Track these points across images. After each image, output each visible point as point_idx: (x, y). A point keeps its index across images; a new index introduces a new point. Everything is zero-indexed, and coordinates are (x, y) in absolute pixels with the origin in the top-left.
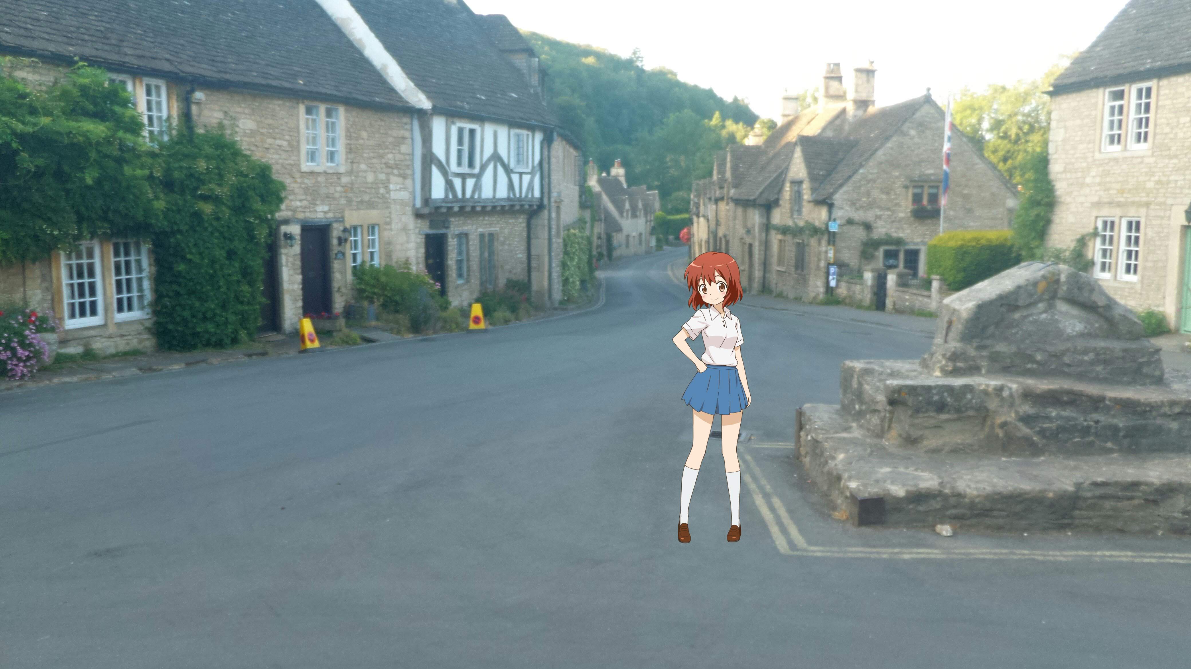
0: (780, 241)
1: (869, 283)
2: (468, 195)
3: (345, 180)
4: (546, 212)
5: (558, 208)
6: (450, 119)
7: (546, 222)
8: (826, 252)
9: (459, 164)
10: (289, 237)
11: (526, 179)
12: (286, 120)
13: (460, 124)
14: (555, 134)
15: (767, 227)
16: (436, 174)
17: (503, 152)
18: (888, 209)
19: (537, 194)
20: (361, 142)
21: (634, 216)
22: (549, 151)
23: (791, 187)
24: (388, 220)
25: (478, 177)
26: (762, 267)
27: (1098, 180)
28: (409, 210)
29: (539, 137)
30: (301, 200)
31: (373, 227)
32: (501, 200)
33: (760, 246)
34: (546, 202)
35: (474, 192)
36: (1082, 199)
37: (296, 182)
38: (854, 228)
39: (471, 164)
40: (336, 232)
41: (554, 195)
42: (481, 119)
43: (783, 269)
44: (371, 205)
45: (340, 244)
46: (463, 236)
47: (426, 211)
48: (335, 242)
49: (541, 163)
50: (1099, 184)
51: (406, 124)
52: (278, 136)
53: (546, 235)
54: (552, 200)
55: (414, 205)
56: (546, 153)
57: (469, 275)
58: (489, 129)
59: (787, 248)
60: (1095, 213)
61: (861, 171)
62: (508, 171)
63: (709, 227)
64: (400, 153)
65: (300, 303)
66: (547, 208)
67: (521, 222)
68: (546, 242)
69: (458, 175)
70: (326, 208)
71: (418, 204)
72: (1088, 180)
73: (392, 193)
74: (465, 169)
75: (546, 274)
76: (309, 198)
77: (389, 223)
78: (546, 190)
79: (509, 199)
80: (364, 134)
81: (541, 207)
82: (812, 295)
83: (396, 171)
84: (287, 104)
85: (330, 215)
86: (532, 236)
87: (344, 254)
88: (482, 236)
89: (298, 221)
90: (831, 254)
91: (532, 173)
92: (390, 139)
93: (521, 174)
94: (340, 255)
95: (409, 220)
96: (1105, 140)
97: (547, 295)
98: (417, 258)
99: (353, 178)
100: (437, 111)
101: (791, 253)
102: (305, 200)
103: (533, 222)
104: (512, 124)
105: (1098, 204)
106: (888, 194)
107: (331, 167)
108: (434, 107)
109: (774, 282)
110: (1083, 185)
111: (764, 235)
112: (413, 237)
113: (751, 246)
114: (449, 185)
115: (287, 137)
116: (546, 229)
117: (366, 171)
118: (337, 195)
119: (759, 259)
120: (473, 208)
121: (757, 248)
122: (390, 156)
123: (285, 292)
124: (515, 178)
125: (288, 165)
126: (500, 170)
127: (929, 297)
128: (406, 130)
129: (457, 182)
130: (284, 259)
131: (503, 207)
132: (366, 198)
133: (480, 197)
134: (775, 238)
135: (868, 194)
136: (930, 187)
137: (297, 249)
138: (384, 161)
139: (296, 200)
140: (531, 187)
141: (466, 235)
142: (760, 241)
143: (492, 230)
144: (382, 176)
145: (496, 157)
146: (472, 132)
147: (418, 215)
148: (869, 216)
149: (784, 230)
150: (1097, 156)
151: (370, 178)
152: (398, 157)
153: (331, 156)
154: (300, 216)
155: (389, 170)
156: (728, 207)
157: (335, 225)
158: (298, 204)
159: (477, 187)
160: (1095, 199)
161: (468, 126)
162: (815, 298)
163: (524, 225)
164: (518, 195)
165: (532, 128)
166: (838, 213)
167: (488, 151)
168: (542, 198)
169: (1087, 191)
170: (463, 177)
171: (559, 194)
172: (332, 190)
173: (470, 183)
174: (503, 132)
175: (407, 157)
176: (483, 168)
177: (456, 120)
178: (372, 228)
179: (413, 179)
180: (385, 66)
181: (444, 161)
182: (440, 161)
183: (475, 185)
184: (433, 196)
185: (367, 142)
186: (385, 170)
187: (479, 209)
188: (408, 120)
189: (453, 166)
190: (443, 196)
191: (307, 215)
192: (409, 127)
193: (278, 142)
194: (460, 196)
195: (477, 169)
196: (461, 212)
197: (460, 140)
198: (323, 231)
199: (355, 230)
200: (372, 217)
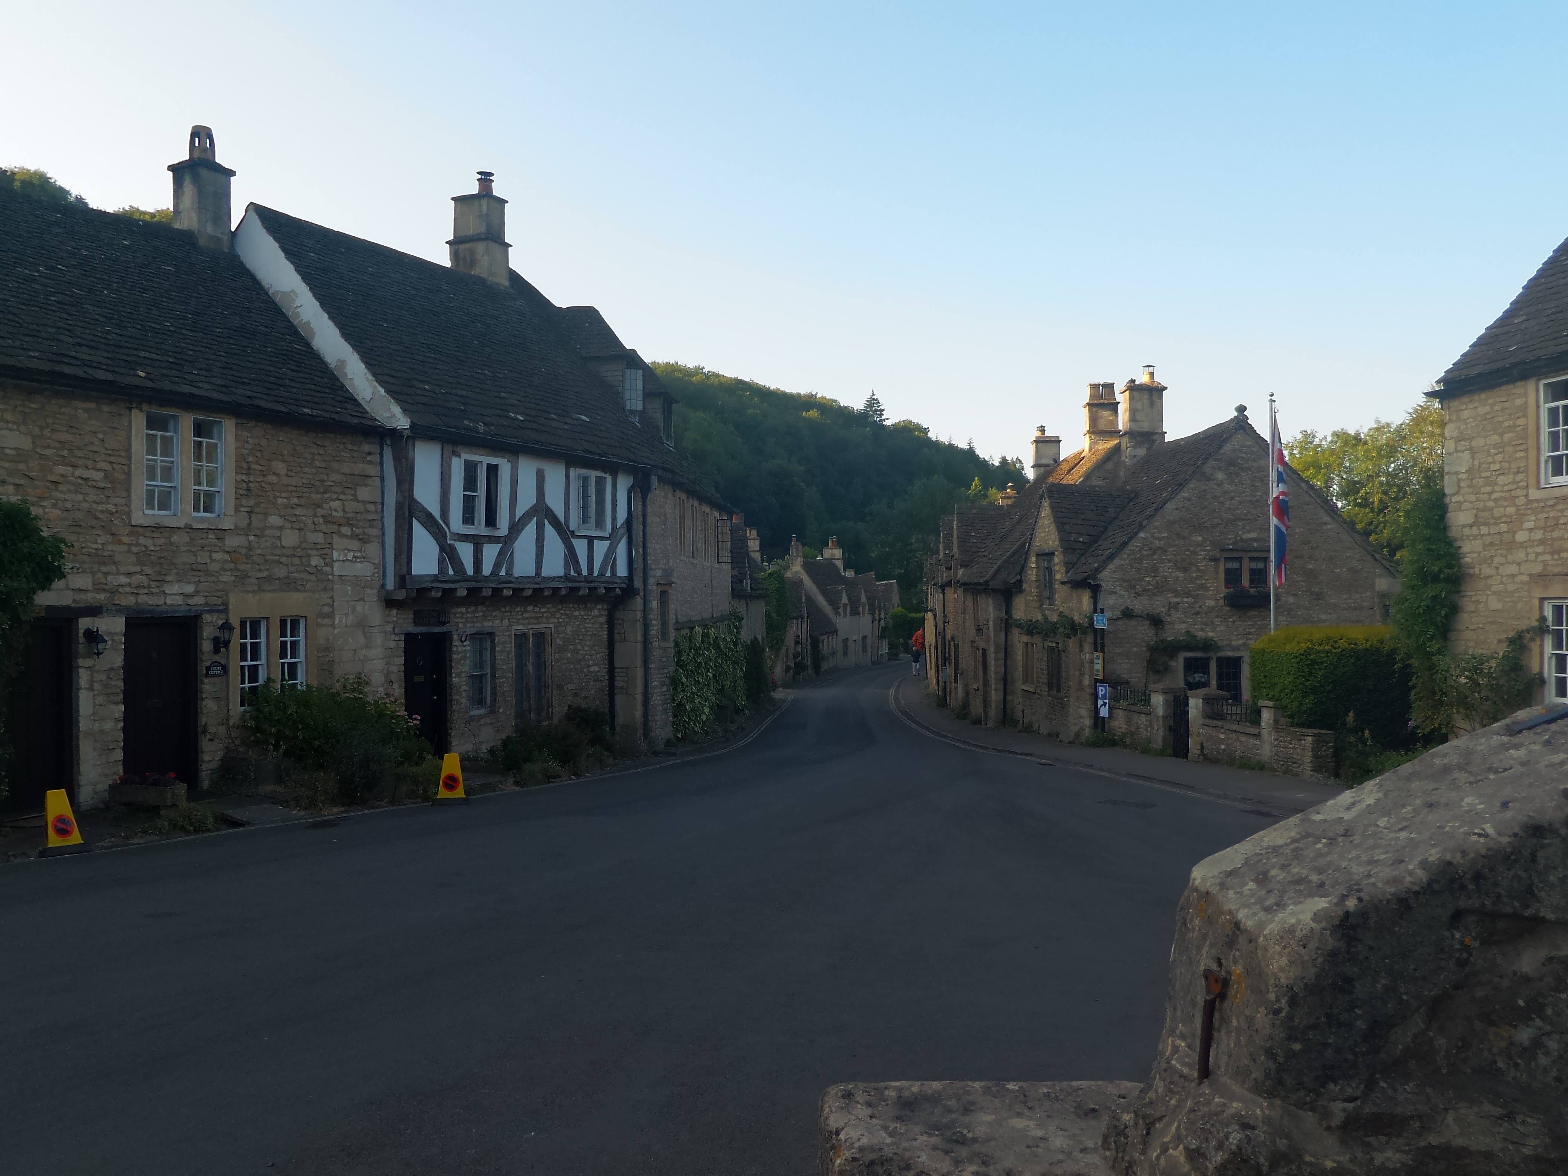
0: (1027, 644)
1: (1160, 712)
2: (487, 570)
3: (232, 542)
4: (639, 600)
5: (663, 593)
6: (449, 448)
7: (639, 615)
8: (1091, 662)
9: (468, 518)
10: (93, 637)
11: (601, 548)
12: (101, 436)
13: (467, 456)
14: (654, 479)
15: (1007, 624)
16: (420, 533)
17: (555, 501)
18: (1188, 594)
19: (622, 570)
20: (273, 479)
21: (855, 612)
22: (644, 505)
23: (1037, 562)
24: (326, 609)
25: (507, 542)
26: (1001, 686)
27: (1539, 535)
28: (372, 594)
29: (624, 483)
30: (129, 574)
31: (295, 623)
32: (553, 579)
33: (996, 653)
34: (638, 583)
35: (497, 565)
36: (1513, 569)
37: (120, 542)
38: (1134, 623)
39: (491, 521)
40: (208, 632)
41: (657, 574)
42: (513, 451)
43: (1031, 690)
44: (289, 584)
45: (216, 651)
46: (483, 638)
47: (401, 595)
48: (207, 646)
49: (629, 522)
50: (1542, 542)
51: (369, 454)
52: (80, 462)
53: (639, 637)
54: (652, 581)
55: (383, 586)
56: (637, 506)
57: (494, 701)
58: (527, 469)
59: (1036, 656)
60: (1538, 593)
61: (1142, 535)
62: (565, 534)
63: (936, 626)
64: (356, 500)
65: (119, 755)
66: (642, 594)
67: (597, 615)
68: (639, 647)
69: (465, 538)
70: (190, 589)
71: (390, 584)
72: (1521, 537)
73: (336, 565)
74: (480, 528)
75: (639, 698)
76: (148, 570)
77: (331, 615)
78: (638, 565)
79: (567, 577)
80: (280, 467)
81: (628, 591)
82: (1074, 729)
83: (346, 530)
84: (105, 408)
85: (199, 600)
86: (617, 637)
87: (225, 668)
88: (521, 638)
89: (120, 610)
90: (1099, 666)
91: (612, 538)
92: (337, 477)
93: (591, 540)
94: (218, 670)
95: (374, 613)
96: (1545, 468)
97: (640, 731)
98: (388, 674)
99: (252, 538)
100: (419, 432)
101: (1041, 664)
102: (141, 573)
103: (619, 614)
104: (571, 460)
105: (1542, 578)
106: (1186, 570)
107: (202, 520)
108: (413, 426)
109: (1021, 707)
110: (1512, 545)
111: (1003, 635)
112: (379, 639)
113: (984, 651)
114: (448, 553)
115: (103, 465)
116: (639, 627)
117: (281, 528)
118: (214, 567)
119: (996, 673)
120: (497, 591)
121: (993, 655)
122: (335, 504)
123: (81, 735)
124: (580, 546)
125: (102, 511)
126: (550, 531)
127: (1258, 736)
128: (370, 463)
129: (465, 552)
130: (83, 678)
131: (555, 590)
132: (280, 572)
133: (509, 572)
134: (1019, 640)
135: (1154, 570)
136: (1252, 559)
138: (320, 512)
139: (118, 573)
140: (610, 558)
141: (491, 635)
142: (997, 646)
143: (541, 627)
144: (320, 538)
145: (541, 511)
146: (493, 470)
147: (390, 603)
148: (1158, 605)
149: (1031, 628)
150: (1534, 494)
151: (290, 539)
152: (351, 506)
153: (206, 502)
154: (130, 601)
155: (334, 528)
156: (956, 596)
157: (207, 618)
158: (123, 580)
159: (505, 557)
160: (1537, 569)
161: (485, 460)
162: (1078, 735)
163: (603, 619)
164: (585, 572)
165: (613, 469)
166: (1107, 601)
167: (526, 500)
168: (630, 577)
169: (1520, 555)
170: (477, 542)
171: (668, 572)
172: (203, 557)
173: (490, 552)
174: (555, 474)
175: (371, 508)
176: (516, 528)
177: (459, 449)
178: (290, 624)
179: (383, 543)
180: (342, 363)
181: (437, 514)
182: (429, 515)
183: (501, 554)
184: (415, 571)
185: (285, 480)
186: (323, 527)
187: (507, 593)
188: (375, 448)
189: (456, 523)
190: (435, 571)
191: (143, 599)
192: (376, 458)
193: (80, 472)
194: (470, 571)
195: (503, 528)
196: (474, 596)
197: (470, 482)
198: (184, 627)
199: (252, 626)
200: (291, 604)
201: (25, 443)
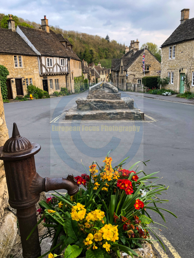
0: (120, 78)
1: (133, 86)
3: (24, 70)
4: (69, 74)
5: (72, 74)
6: (45, 57)
7: (69, 76)
9: (48, 66)
10: (12, 81)
11: (64, 68)
12: (10, 59)
13: (48, 58)
14: (70, 59)
15: (118, 76)
16: (43, 68)
17: (58, 63)
18: (139, 72)
19: (67, 71)
22: (69, 62)
23: (121, 68)
24: (34, 77)
25: (53, 68)
26: (117, 84)
28: (39, 75)
31: (31, 79)
32: (59, 72)
33: (116, 80)
34: (69, 72)
37: (13, 71)
40: (23, 80)
42: (53, 57)
43: (121, 85)
44: (30, 74)
45: (24, 82)
46: (51, 80)
47: (42, 75)
49: (67, 65)
50: (168, 65)
53: (70, 79)
54: (71, 72)
57: (53, 87)
58: (55, 58)
62: (60, 67)
65: (16, 93)
67: (64, 77)
68: (70, 81)
69: (48, 68)
70: (20, 75)
73: (34, 72)
74: (50, 66)
75: (70, 87)
76: (16, 74)
78: (69, 70)
80: (27, 61)
82: (124, 89)
83: (35, 68)
84: (10, 56)
85: (21, 77)
86: (67, 79)
87: (25, 84)
88: (55, 80)
89: (14, 78)
92: (33, 61)
95: (39, 77)
96: (169, 57)
97: (71, 91)
98: (41, 84)
99: (26, 69)
100: (42, 55)
101: (121, 81)
103: (67, 77)
104: (60, 57)
105: (168, 69)
109: (119, 87)
111: (117, 78)
112: (40, 80)
114: (46, 70)
115: (11, 62)
118: (22, 73)
120: (52, 74)
122: (34, 65)
123: (13, 91)
124: (62, 68)
125: (11, 67)
126: (58, 66)
130: (12, 85)
131: (59, 74)
132: (29, 73)
133: (53, 72)
135: (134, 69)
136: (147, 67)
137: (15, 83)
138: (32, 66)
140: (65, 70)
143: (58, 78)
144: (32, 69)
146: (51, 59)
147: (40, 76)
148: (135, 73)
150: (168, 60)
151: (29, 69)
153: (21, 66)
158: (14, 75)
164: (62, 71)
165: (65, 58)
167: (55, 63)
170: (50, 68)
171: (73, 71)
174: (58, 59)
175: (37, 65)
176: (54, 66)
179: (39, 69)
180: (32, 47)
181: (45, 65)
182: (44, 65)
183: (52, 70)
184: (43, 72)
185: (28, 62)
186: (33, 68)
187: (54, 74)
188: (37, 57)
190: (45, 72)
191: (16, 77)
192: (37, 59)
193: (9, 63)
194: (49, 72)
196: (50, 75)
197: (48, 61)
198: (20, 80)
199: (27, 79)
200: (30, 77)
201: (3, 60)
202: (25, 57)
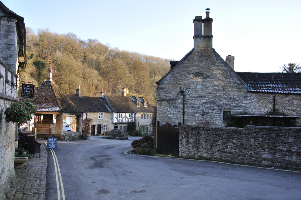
2: (121, 121)
3: (103, 120)
5: (138, 123)
13: (119, 113)
14: (137, 113)
19: (133, 121)
22: (136, 115)
29: (134, 114)
32: (126, 122)
37: (97, 120)
41: (138, 121)
42: (123, 113)
46: (121, 126)
49: (134, 117)
65: (97, 132)
66: (136, 123)
73: (110, 121)
74: (120, 118)
76: (99, 122)
77: (109, 125)
78: (135, 121)
79: (128, 122)
81: (134, 123)
87: (103, 128)
88: (124, 126)
91: (132, 118)
92: (110, 115)
104: (129, 113)
112: (112, 126)
114: (118, 120)
115: (97, 116)
118: (102, 122)
120: (121, 123)
122: (110, 117)
123: (95, 131)
124: (129, 119)
126: (126, 118)
128: (112, 114)
129: (119, 120)
130: (95, 128)
132: (106, 122)
133: (123, 122)
137: (97, 127)
144: (109, 119)
145: (126, 117)
146: (121, 114)
147: (113, 124)
151: (107, 120)
153: (102, 118)
157: (102, 125)
158: (97, 122)
164: (130, 121)
165: (132, 113)
167: (124, 116)
170: (120, 119)
173: (121, 120)
174: (127, 114)
175: (112, 117)
176: (123, 118)
178: (107, 125)
179: (113, 120)
185: (107, 116)
189: (118, 118)
190: (117, 122)
191: (98, 124)
195: (122, 118)
196: (119, 123)
197: (119, 115)
198: (100, 125)
199: (104, 125)
200: (107, 124)
201: (93, 115)
202: (105, 113)
